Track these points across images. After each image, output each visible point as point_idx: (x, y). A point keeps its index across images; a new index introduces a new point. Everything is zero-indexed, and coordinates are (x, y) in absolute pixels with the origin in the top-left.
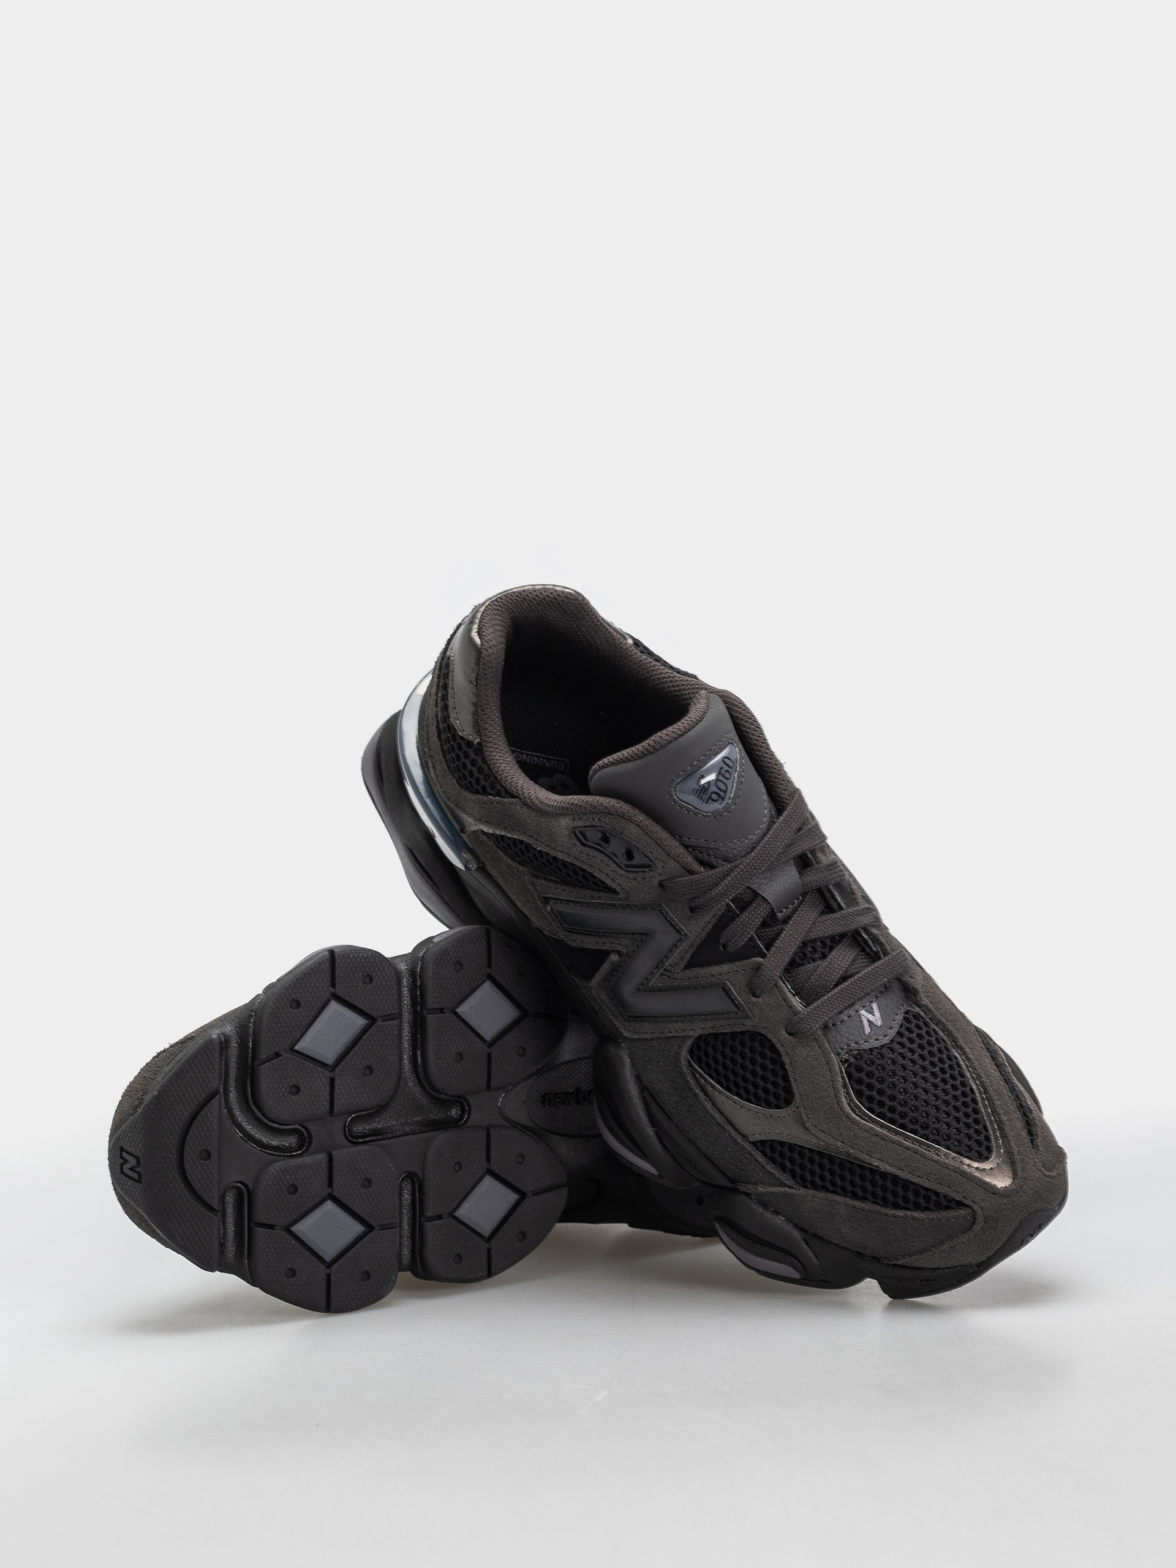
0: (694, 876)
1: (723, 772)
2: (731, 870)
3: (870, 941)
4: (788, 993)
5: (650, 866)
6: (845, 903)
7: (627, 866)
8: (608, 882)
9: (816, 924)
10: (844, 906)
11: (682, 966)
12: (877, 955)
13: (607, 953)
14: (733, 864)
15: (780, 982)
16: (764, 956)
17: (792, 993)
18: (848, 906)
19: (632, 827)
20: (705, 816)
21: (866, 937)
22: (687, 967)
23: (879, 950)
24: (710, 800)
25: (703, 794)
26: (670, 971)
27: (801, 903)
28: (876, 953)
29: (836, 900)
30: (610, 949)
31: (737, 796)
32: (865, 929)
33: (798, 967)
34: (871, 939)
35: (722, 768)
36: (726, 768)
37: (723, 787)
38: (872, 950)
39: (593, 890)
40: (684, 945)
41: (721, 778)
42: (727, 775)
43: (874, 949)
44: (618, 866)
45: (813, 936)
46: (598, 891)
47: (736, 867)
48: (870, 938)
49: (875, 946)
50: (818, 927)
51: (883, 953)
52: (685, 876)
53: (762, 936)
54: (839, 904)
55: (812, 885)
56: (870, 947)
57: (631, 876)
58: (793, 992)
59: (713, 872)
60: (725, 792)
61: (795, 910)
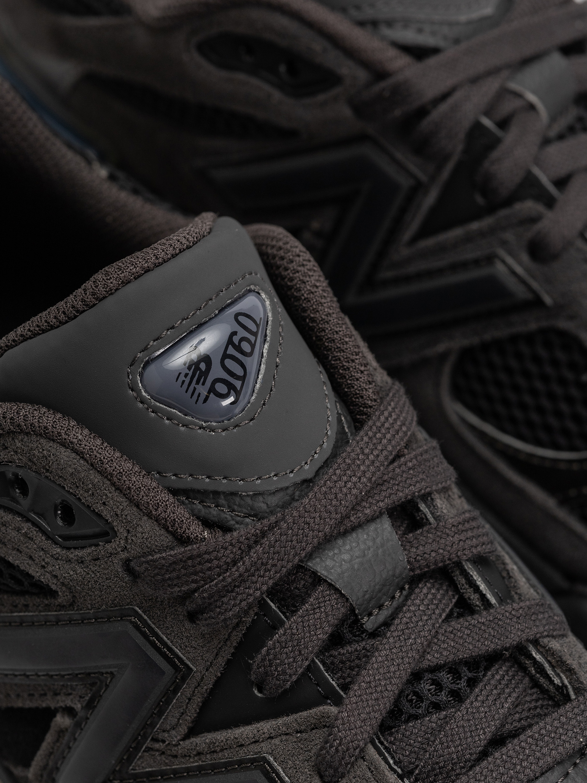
0: (189, 548)
1: (236, 339)
2: (264, 534)
3: (546, 665)
4: (387, 773)
5: (106, 534)
6: (495, 595)
7: (66, 538)
8: (35, 571)
9: (440, 637)
10: (493, 601)
11: (183, 730)
12: (562, 693)
13: (50, 713)
14: (265, 522)
15: (371, 750)
16: (338, 701)
17: (395, 771)
18: (501, 601)
19: (65, 455)
20: (204, 428)
21: (538, 657)
22: (192, 732)
23: (566, 682)
24: (212, 395)
25: (198, 383)
26: (164, 741)
27: (407, 598)
28: (562, 689)
29: (477, 589)
30: (53, 706)
31: (267, 388)
32: (536, 643)
33: (407, 721)
34: (550, 663)
35: (234, 333)
36: (242, 333)
37: (239, 372)
38: (551, 682)
39: (14, 593)
40: (186, 689)
41: (231, 351)
42: (246, 347)
43: (557, 681)
44: (48, 538)
45: (432, 659)
46: (23, 593)
47: (271, 528)
48: (546, 659)
49: (558, 675)
50: (444, 642)
51: (574, 689)
52: (172, 549)
53: (332, 663)
54: (483, 597)
55: (426, 559)
56: (547, 677)
57: (74, 554)
58: (399, 771)
59: (228, 537)
60: (243, 379)
61: (398, 609)
